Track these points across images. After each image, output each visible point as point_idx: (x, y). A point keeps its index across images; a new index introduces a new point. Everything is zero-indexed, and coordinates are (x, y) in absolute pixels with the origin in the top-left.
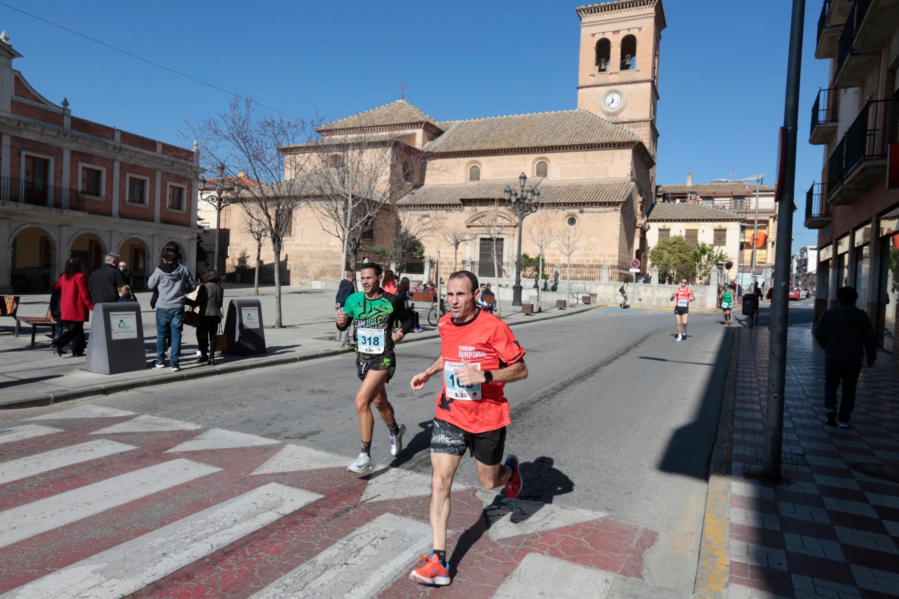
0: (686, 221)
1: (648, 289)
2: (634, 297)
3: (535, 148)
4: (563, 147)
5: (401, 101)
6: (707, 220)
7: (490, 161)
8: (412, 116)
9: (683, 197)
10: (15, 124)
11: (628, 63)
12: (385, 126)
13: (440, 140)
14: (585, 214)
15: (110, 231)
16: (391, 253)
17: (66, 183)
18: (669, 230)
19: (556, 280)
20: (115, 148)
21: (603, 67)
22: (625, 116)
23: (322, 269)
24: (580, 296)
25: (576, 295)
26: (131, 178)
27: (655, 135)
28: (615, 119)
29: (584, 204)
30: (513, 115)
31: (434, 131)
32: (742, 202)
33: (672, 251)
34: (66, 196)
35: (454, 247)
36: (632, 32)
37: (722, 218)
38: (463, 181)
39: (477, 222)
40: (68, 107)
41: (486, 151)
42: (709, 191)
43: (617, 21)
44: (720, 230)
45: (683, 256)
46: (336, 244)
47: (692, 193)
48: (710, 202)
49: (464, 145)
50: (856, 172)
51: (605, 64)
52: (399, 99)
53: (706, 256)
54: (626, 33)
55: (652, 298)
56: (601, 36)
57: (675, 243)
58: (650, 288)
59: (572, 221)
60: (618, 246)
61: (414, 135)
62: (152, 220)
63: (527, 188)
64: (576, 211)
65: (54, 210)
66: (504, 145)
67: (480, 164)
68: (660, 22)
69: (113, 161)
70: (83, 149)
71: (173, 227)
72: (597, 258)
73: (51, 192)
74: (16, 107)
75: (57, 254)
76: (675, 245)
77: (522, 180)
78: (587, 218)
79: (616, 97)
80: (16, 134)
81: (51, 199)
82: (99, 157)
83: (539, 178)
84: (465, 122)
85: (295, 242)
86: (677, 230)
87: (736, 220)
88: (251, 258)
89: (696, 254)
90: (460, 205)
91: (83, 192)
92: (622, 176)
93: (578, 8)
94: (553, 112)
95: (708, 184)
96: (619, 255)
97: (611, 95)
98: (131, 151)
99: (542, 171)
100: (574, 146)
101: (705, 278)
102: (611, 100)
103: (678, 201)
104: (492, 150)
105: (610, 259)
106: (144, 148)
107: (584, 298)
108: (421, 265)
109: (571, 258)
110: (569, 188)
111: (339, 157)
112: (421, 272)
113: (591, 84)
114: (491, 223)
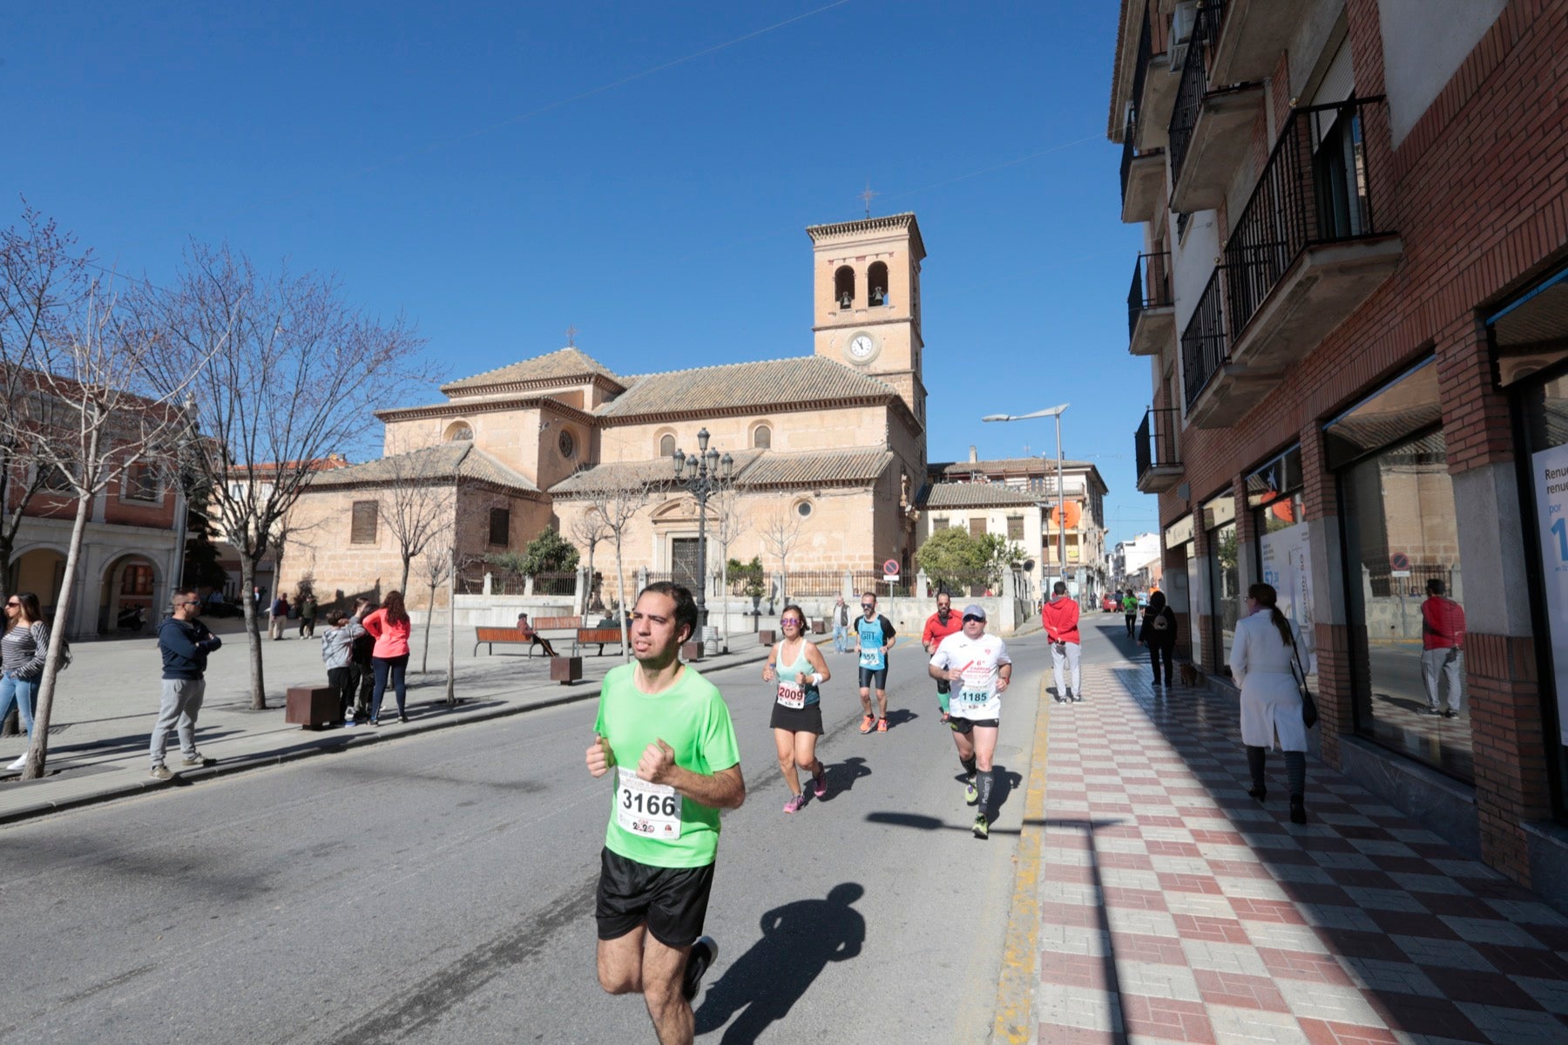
0: (970, 507)
1: (913, 605)
3: (751, 407)
4: (790, 404)
5: (569, 349)
6: (997, 506)
7: (689, 427)
8: (580, 367)
9: (965, 477)
11: (878, 297)
12: (539, 381)
13: (619, 400)
14: (823, 499)
16: (524, 565)
18: (947, 520)
21: (846, 303)
22: (879, 366)
23: (421, 593)
27: (920, 392)
28: (866, 370)
29: (820, 483)
30: (724, 365)
31: (611, 388)
32: (1040, 483)
33: (950, 549)
36: (880, 258)
37: (1017, 501)
38: (651, 457)
39: (668, 515)
41: (682, 413)
42: (999, 469)
43: (860, 244)
44: (1015, 518)
45: (967, 555)
47: (977, 472)
48: (997, 484)
49: (651, 406)
51: (850, 301)
52: (567, 346)
53: (996, 553)
54: (874, 259)
56: (841, 264)
57: (954, 536)
58: (915, 604)
59: (805, 509)
60: (872, 543)
61: (581, 393)
63: (709, 451)
64: (810, 494)
66: (708, 404)
67: (675, 432)
68: (917, 249)
71: (131, 529)
72: (844, 562)
76: (955, 540)
77: (703, 440)
78: (827, 504)
79: (865, 341)
83: (759, 450)
84: (658, 376)
85: (382, 552)
86: (959, 519)
87: (1035, 505)
89: (981, 551)
90: (643, 491)
92: (875, 444)
93: (809, 227)
94: (779, 360)
95: (997, 461)
96: (874, 556)
97: (859, 339)
99: (763, 439)
100: (805, 403)
101: (997, 586)
102: (858, 346)
103: (960, 482)
104: (691, 412)
105: (862, 563)
107: (815, 624)
108: (573, 581)
109: (805, 564)
110: (799, 462)
111: (464, 425)
112: (572, 592)
113: (831, 324)
114: (687, 515)
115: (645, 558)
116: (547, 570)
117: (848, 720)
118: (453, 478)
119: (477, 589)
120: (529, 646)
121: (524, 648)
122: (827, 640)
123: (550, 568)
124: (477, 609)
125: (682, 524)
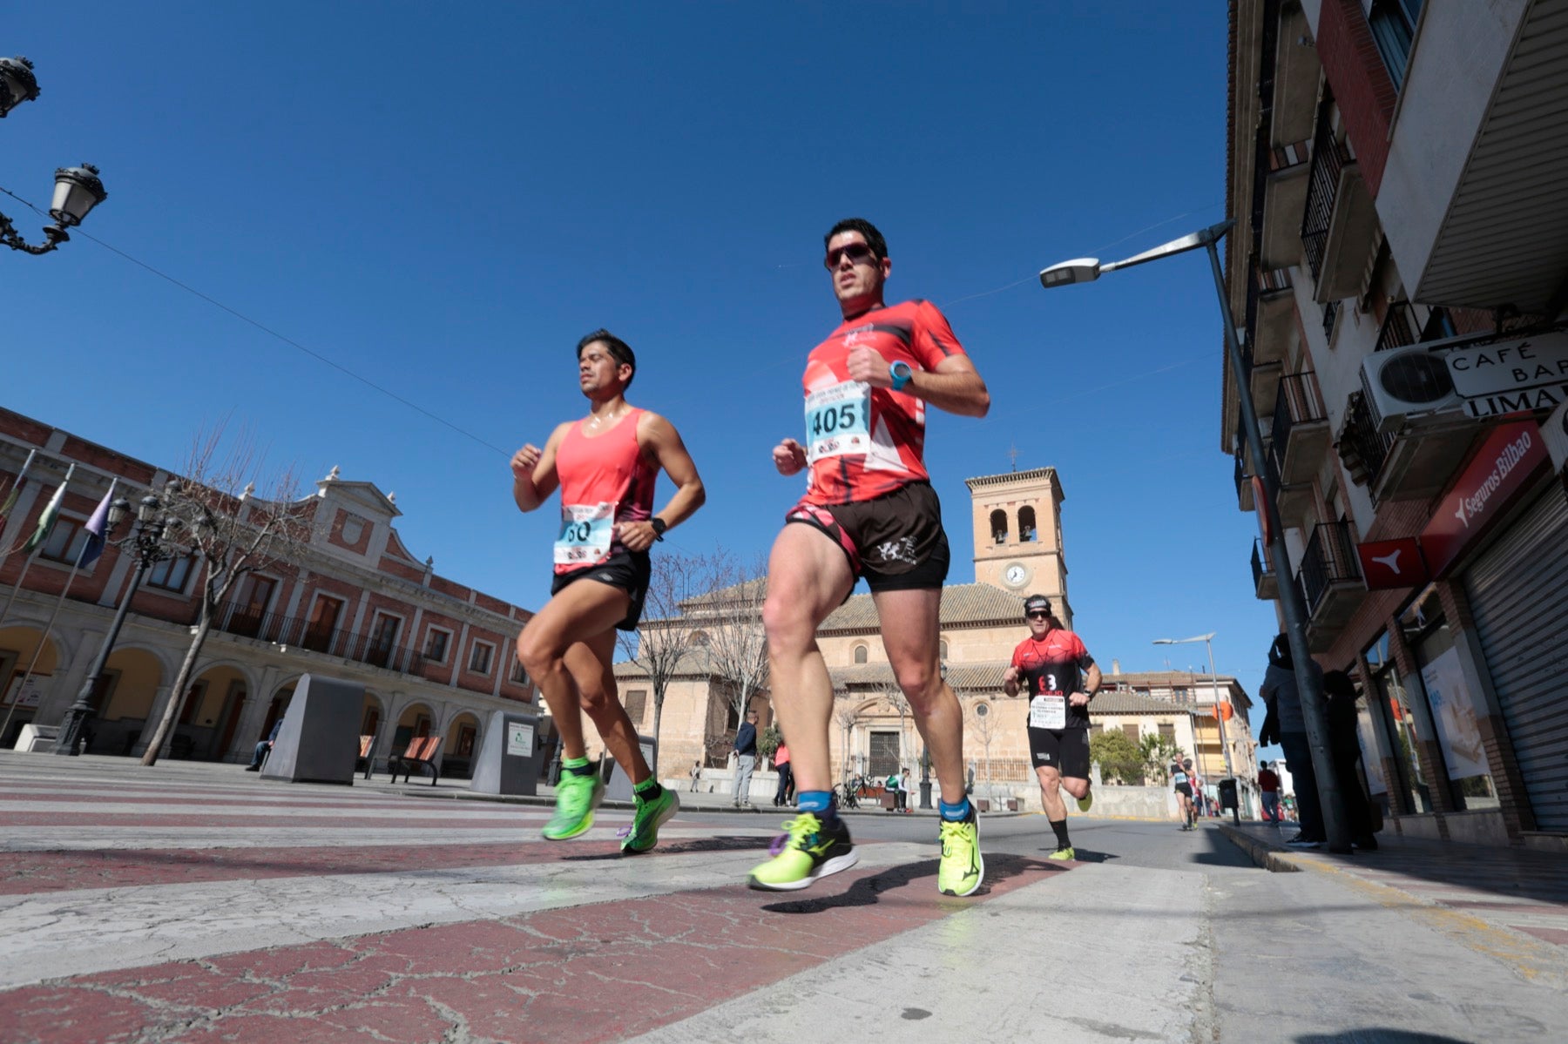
0: (1122, 713)
4: (964, 622)
6: (1147, 713)
9: (1111, 687)
10: (378, 580)
11: (1028, 534)
14: (998, 702)
15: (444, 703)
17: (411, 645)
18: (1101, 725)
20: (468, 609)
21: (1000, 539)
23: (677, 765)
24: (1004, 800)
25: (998, 799)
26: (477, 643)
27: (1068, 612)
28: (1020, 594)
29: (996, 689)
32: (1185, 695)
33: (1111, 749)
34: (408, 656)
35: (846, 731)
36: (1028, 503)
37: (1165, 709)
38: (847, 664)
39: (865, 712)
40: (432, 565)
42: (1143, 682)
43: (1011, 492)
44: (1165, 725)
46: (696, 733)
47: (1121, 683)
48: (1144, 694)
49: (847, 621)
50: (1324, 601)
51: (1003, 536)
53: (1157, 750)
54: (1023, 504)
56: (995, 508)
57: (1113, 738)
59: (982, 710)
62: (490, 693)
64: (986, 697)
65: (394, 673)
67: (867, 644)
68: (1058, 495)
69: (463, 623)
70: (436, 609)
71: (512, 702)
73: (394, 653)
74: (385, 563)
75: (383, 727)
76: (1114, 741)
78: (1001, 706)
79: (1019, 570)
80: (376, 591)
81: (391, 662)
82: (449, 618)
86: (1112, 724)
87: (1183, 712)
88: (591, 749)
90: (845, 691)
91: (426, 656)
93: (967, 479)
95: (1139, 673)
97: (1013, 568)
98: (483, 614)
100: (976, 621)
101: (1161, 778)
102: (1013, 574)
103: (1106, 692)
106: (496, 611)
107: (1010, 803)
110: (974, 670)
111: (704, 634)
113: (989, 556)
114: (883, 713)
118: (707, 675)
119: (721, 764)
125: (878, 719)
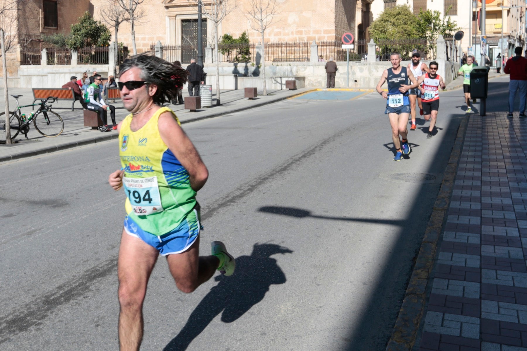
1: (364, 67)
2: (348, 78)
16: (70, 42)
18: (395, 1)
19: (258, 63)
24: (284, 81)
25: (279, 80)
33: (396, 24)
45: (409, 28)
53: (432, 26)
55: (369, 78)
57: (399, 14)
58: (367, 66)
60: (333, 20)
72: (312, 35)
76: (400, 16)
96: (336, 30)
105: (326, 35)
107: (289, 83)
108: (107, 54)
109: (282, 37)
112: (106, 62)
115: (160, 35)
116: (87, 46)
117: (303, 154)
119: (36, 61)
120: (72, 102)
121: (68, 104)
122: (297, 95)
123: (89, 45)
124: (37, 76)
125: (187, 8)
